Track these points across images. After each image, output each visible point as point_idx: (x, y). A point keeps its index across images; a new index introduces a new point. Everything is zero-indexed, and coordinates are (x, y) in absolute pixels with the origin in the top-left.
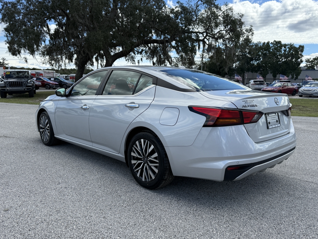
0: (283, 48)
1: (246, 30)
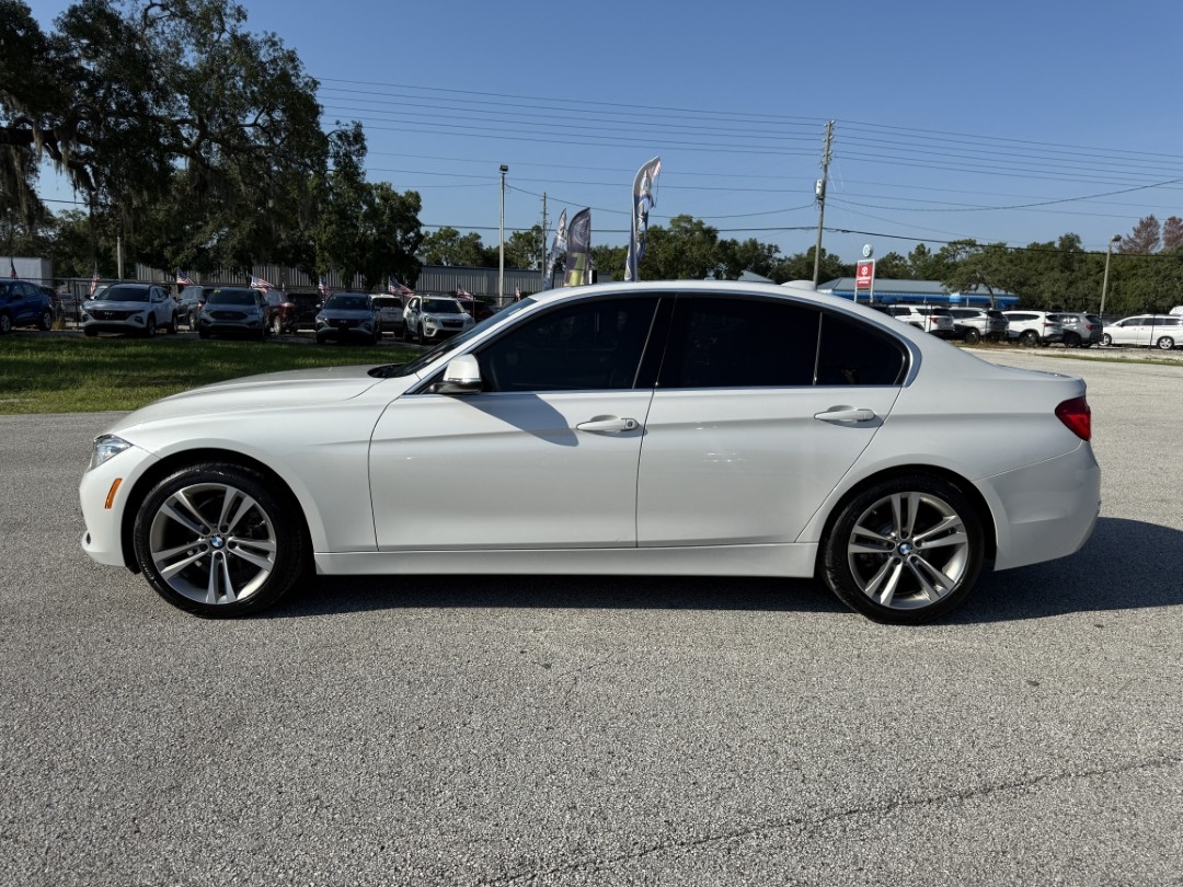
0: (363, 195)
1: (339, 137)
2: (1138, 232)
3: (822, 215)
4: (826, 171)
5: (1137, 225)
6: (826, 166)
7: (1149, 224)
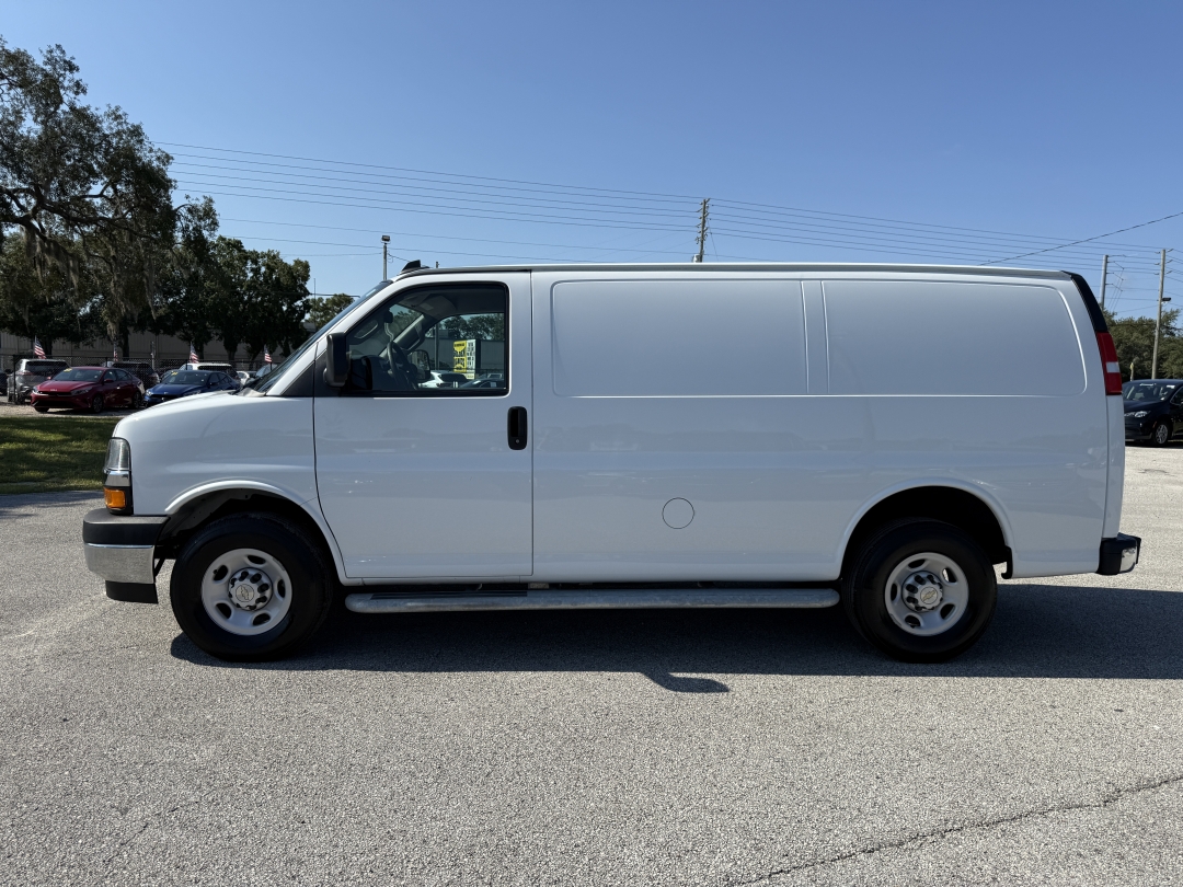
0: (249, 262)
1: (190, 211)
4: (702, 246)
6: (702, 241)
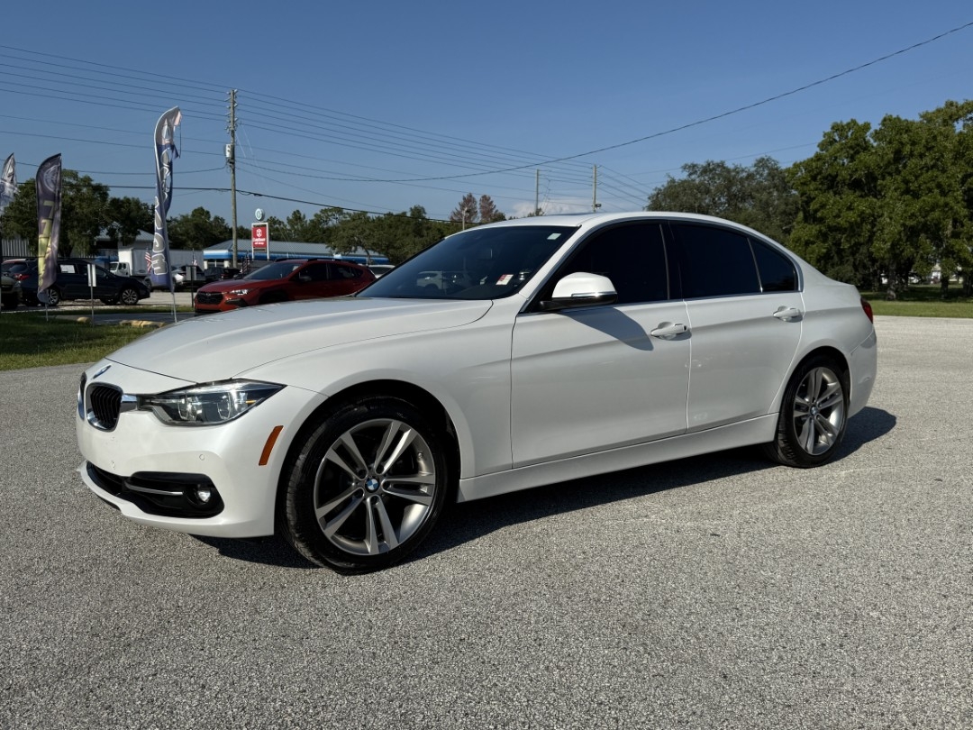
2: (463, 206)
3: (234, 178)
4: (233, 136)
5: (462, 201)
6: (233, 132)
7: (469, 200)
